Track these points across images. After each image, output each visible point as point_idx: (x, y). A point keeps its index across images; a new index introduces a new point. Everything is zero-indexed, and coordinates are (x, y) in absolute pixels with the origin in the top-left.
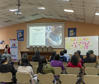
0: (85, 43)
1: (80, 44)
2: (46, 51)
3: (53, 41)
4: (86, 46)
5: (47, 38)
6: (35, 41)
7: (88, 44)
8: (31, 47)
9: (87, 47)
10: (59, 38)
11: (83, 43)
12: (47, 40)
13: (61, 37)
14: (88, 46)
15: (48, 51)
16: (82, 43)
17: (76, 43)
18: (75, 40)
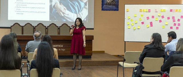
0: (173, 18)
1: (162, 20)
2: (55, 34)
3: (67, 12)
4: (175, 24)
5: (53, 4)
6: (22, 9)
7: (179, 20)
8: (16, 24)
9: (177, 26)
10: (82, 4)
11: (169, 18)
12: (54, 9)
13: (86, 4)
14: (179, 25)
15: (59, 33)
16: (166, 18)
17: (153, 17)
18: (149, 11)
